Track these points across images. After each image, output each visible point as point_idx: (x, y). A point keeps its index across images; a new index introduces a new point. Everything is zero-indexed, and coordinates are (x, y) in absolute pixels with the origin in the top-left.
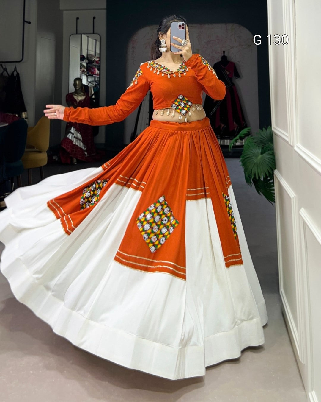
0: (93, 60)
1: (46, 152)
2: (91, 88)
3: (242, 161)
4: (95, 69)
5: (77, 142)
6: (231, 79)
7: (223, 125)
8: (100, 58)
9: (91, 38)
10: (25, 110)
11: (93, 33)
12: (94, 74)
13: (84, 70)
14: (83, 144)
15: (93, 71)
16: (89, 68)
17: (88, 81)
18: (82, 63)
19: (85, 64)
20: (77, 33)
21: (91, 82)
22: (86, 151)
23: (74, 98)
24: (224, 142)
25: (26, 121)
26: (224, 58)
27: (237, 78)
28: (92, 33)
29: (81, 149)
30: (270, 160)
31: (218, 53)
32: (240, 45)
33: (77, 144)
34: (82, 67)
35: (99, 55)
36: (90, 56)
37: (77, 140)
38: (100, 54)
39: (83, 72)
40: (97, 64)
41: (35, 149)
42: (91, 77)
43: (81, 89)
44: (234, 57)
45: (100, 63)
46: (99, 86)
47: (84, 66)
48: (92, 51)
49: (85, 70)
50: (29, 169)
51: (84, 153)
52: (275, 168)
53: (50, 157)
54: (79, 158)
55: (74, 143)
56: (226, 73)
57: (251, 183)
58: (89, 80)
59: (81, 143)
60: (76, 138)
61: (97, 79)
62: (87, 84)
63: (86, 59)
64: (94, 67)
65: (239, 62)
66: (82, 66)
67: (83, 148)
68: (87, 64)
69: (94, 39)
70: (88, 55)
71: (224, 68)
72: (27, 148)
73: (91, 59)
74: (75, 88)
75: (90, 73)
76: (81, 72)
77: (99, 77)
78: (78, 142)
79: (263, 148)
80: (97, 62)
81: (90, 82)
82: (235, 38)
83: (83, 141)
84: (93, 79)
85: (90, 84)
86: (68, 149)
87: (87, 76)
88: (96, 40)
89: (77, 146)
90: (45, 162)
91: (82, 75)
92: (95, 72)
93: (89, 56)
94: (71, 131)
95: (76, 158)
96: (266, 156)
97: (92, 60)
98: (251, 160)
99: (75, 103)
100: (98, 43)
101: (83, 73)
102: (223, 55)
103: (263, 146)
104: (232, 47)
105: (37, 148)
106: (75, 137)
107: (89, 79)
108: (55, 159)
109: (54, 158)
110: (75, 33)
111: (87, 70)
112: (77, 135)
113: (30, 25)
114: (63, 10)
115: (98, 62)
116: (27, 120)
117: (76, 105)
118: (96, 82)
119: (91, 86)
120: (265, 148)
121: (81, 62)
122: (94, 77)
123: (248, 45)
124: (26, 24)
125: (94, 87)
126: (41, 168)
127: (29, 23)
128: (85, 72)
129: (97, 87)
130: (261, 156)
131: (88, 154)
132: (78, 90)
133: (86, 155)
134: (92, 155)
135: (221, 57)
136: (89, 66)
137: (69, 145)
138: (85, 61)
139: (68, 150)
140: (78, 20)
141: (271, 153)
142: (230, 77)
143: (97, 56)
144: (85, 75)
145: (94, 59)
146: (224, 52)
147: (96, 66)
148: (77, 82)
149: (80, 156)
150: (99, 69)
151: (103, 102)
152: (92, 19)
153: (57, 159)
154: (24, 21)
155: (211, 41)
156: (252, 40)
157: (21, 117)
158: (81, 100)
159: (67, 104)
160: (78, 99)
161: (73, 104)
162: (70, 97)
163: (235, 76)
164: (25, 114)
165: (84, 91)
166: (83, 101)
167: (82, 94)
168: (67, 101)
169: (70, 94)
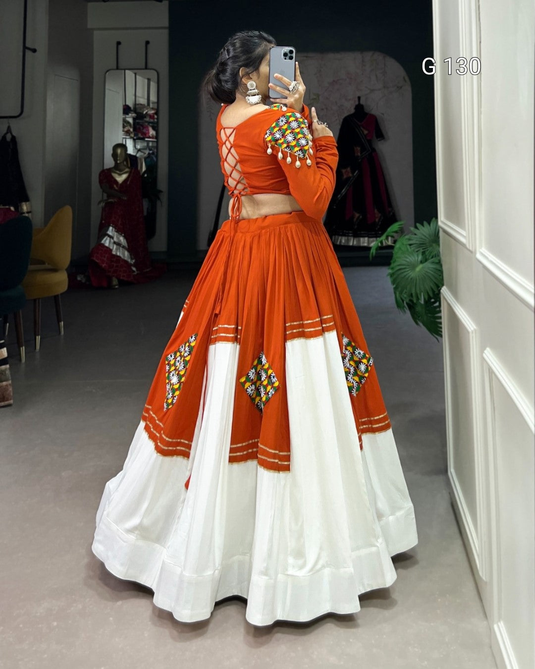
0: (145, 113)
1: (67, 270)
4: (147, 127)
6: (370, 142)
7: (357, 215)
8: (157, 110)
9: (140, 76)
10: (27, 199)
11: (146, 68)
12: (147, 136)
13: (129, 130)
14: (129, 254)
15: (144, 131)
16: (138, 126)
17: (137, 147)
18: (126, 117)
19: (131, 120)
20: (118, 68)
21: (142, 150)
22: (135, 265)
23: (112, 177)
24: (359, 241)
26: (359, 108)
27: (379, 141)
28: (144, 67)
29: (126, 262)
30: (435, 272)
31: (350, 100)
32: (384, 87)
33: (118, 254)
34: (125, 124)
35: (156, 105)
36: (140, 106)
37: (118, 247)
38: (158, 102)
39: (127, 133)
40: (152, 120)
41: (47, 266)
42: (141, 141)
43: (125, 163)
44: (376, 106)
45: (157, 118)
46: (157, 157)
47: (128, 123)
48: (143, 97)
49: (131, 130)
50: (35, 300)
51: (131, 269)
53: (71, 277)
54: (121, 278)
55: (114, 253)
56: (363, 132)
58: (138, 147)
59: (126, 253)
60: (118, 244)
61: (152, 144)
62: (134, 152)
63: (132, 111)
64: (146, 124)
65: (383, 114)
67: (129, 260)
68: (134, 119)
69: (145, 78)
70: (135, 104)
71: (359, 123)
72: (31, 265)
73: (141, 111)
74: (115, 160)
75: (140, 135)
76: (123, 133)
78: (121, 250)
80: (151, 117)
81: (139, 150)
82: (376, 76)
83: (130, 249)
84: (145, 144)
85: (139, 153)
86: (104, 264)
87: (134, 140)
88: (149, 80)
89: (119, 257)
90: (64, 287)
91: (126, 138)
92: (149, 133)
93: (137, 106)
94: (108, 232)
95: (117, 277)
96: (429, 266)
97: (142, 113)
99: (115, 186)
100: (153, 86)
102: (357, 103)
103: (424, 250)
104: (372, 91)
105: (49, 264)
106: (115, 243)
107: (138, 145)
108: (80, 281)
109: (79, 279)
110: (115, 67)
111: (134, 130)
112: (118, 238)
113: (33, 54)
114: (93, 29)
115: (154, 116)
116: (30, 215)
117: (116, 188)
118: (150, 150)
119: (141, 156)
121: (124, 117)
122: (147, 141)
123: (398, 87)
124: (28, 53)
125: (145, 159)
126: (56, 297)
127: (34, 51)
128: (132, 133)
129: (153, 158)
131: (137, 270)
132: (120, 163)
133: (134, 272)
134: (145, 271)
135: (354, 107)
136: (138, 123)
137: (105, 257)
138: (130, 115)
140: (120, 46)
142: (368, 138)
143: (151, 105)
144: (131, 138)
145: (147, 111)
146: (359, 98)
147: (149, 123)
148: (119, 151)
149: (125, 274)
150: (154, 128)
151: (163, 184)
152: (144, 44)
153: (84, 281)
154: (25, 48)
155: (338, 80)
156: (404, 78)
157: (20, 210)
158: (125, 181)
159: (101, 187)
160: (121, 178)
161: (111, 187)
162: (106, 176)
163: (377, 137)
164: (26, 206)
165: (129, 165)
166: (128, 183)
167: (127, 170)
168: (101, 182)
169: (106, 171)
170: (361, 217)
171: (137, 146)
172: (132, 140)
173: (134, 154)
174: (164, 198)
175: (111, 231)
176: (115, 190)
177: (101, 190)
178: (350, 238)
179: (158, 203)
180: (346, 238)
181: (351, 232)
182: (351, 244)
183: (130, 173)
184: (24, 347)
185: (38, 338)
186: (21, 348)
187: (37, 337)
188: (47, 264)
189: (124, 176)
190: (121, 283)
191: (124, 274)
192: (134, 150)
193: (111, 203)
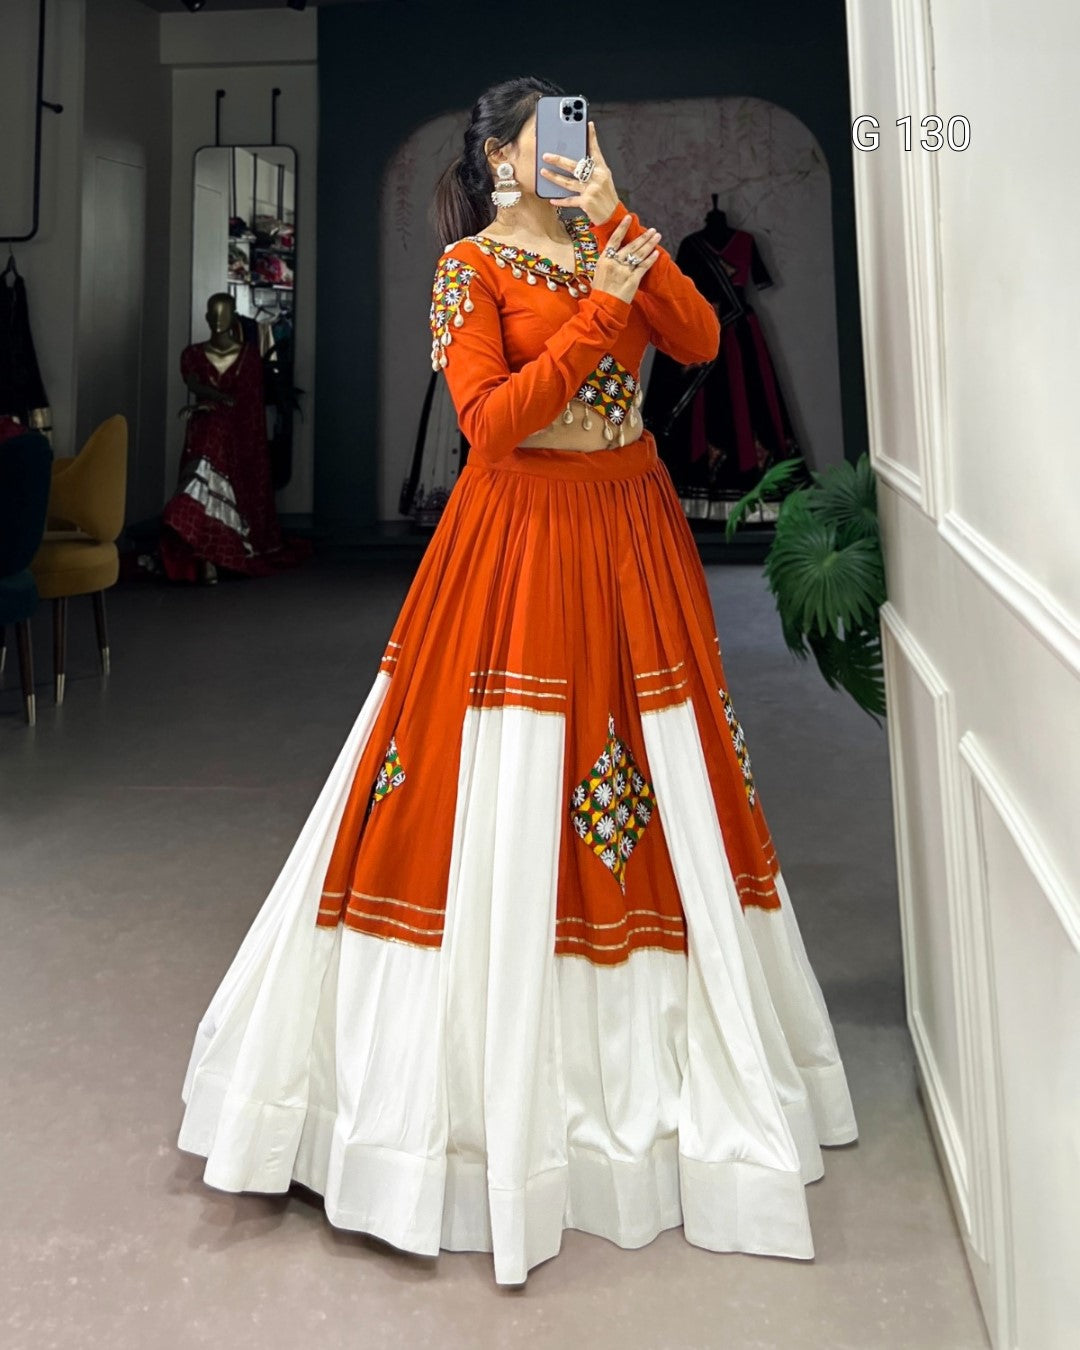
0: (272, 233)
1: (117, 542)
2: (264, 326)
3: (773, 574)
4: (277, 263)
5: (220, 510)
6: (741, 292)
7: (716, 452)
8: (295, 226)
9: (264, 159)
10: (43, 402)
11: (274, 143)
12: (277, 280)
13: (242, 269)
14: (238, 516)
15: (272, 269)
16: (259, 261)
17: (257, 303)
18: (235, 243)
19: (245, 248)
20: (218, 145)
21: (267, 309)
23: (207, 361)
24: (722, 509)
25: (45, 439)
26: (717, 219)
27: (762, 288)
28: (269, 141)
29: (232, 531)
30: (864, 570)
31: (696, 201)
32: (770, 173)
33: (217, 516)
34: (234, 257)
35: (292, 217)
36: (263, 220)
37: (217, 501)
38: (296, 213)
39: (239, 273)
40: (286, 249)
41: (79, 533)
42: (266, 290)
43: (231, 332)
44: (753, 213)
45: (296, 244)
46: (294, 322)
47: (241, 253)
48: (269, 203)
49: (247, 267)
50: (56, 601)
51: (244, 547)
52: (885, 598)
53: (126, 559)
54: (224, 564)
55: (209, 513)
56: (725, 271)
57: (804, 650)
58: (260, 302)
59: (233, 514)
60: (218, 496)
61: (287, 297)
62: (250, 312)
63: (247, 229)
64: (276, 256)
65: (768, 231)
66: (234, 254)
67: (239, 529)
68: (252, 246)
69: (274, 164)
70: (254, 217)
71: (717, 253)
72: (49, 530)
73: (266, 231)
74: (213, 326)
75: (263, 278)
76: (230, 273)
77: (294, 292)
78: (223, 508)
79: (840, 529)
80: (285, 241)
81: (261, 309)
82: (752, 149)
83: (240, 507)
84: (273, 296)
85: (262, 313)
86: (189, 534)
87: (252, 288)
88: (281, 167)
89: (220, 521)
90: (112, 578)
91: (235, 284)
92: (280, 274)
93: (258, 221)
94: (198, 472)
95: (214, 563)
96: (853, 554)
97: (268, 234)
98: (803, 570)
99: (212, 379)
100: (289, 177)
101: (240, 276)
102: (711, 208)
103: (842, 522)
104: (745, 181)
105: (82, 530)
106: (210, 492)
107: (260, 298)
108: (144, 568)
109: (141, 563)
110: (213, 142)
111: (253, 267)
112: (217, 484)
113: (58, 115)
114: (169, 67)
115: (289, 240)
116: (49, 435)
117: (215, 384)
118: (283, 308)
119: (265, 320)
120: (849, 528)
121: (232, 241)
122: (276, 290)
123: (800, 173)
124: (47, 113)
125: (274, 326)
126: (96, 596)
127: (58, 109)
128: (247, 273)
129: (287, 324)
130: (835, 555)
131: (254, 549)
132: (222, 333)
133: (248, 552)
134: (270, 551)
135: (705, 216)
136: (260, 255)
137: (191, 520)
138: (244, 237)
139: (190, 537)
140: (222, 100)
141: (872, 546)
142: (737, 284)
143: (285, 219)
144: (246, 283)
145: (276, 229)
146: (715, 197)
147: (280, 253)
148: (220, 308)
149: (231, 557)
150: (292, 265)
151: (305, 375)
152: (270, 95)
153: (150, 568)
154: (41, 103)
155: (668, 159)
156: (813, 153)
157: (30, 423)
158: (232, 369)
159: (185, 380)
160: (223, 364)
161: (205, 381)
162: (195, 359)
163: (757, 281)
164: (43, 414)
165: (242, 338)
166: (238, 373)
167: (235, 346)
168: (184, 370)
169: (195, 349)
170: (724, 457)
171: (256, 299)
172: (247, 287)
173: (252, 316)
174: (308, 404)
175: (203, 468)
176: (211, 386)
177: (185, 387)
178: (701, 502)
179: (296, 415)
180: (693, 502)
181: (703, 490)
182: (704, 515)
183: (241, 352)
184: (33, 696)
185: (61, 679)
186: (29, 698)
187: (59, 676)
188: (79, 529)
189: (230, 359)
190: (224, 575)
191: (229, 557)
192: (251, 307)
193: (203, 411)
